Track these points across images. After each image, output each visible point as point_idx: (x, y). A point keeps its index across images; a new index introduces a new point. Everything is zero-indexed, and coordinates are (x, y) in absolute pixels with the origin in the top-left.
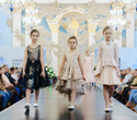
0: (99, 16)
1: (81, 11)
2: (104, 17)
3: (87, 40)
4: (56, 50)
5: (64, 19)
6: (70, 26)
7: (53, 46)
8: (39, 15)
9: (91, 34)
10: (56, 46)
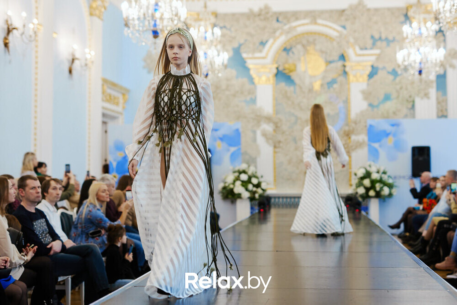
0: (375, 41)
1: (332, 29)
2: (388, 41)
3: (347, 102)
4: (268, 128)
5: (287, 50)
6: (301, 67)
7: (259, 118)
8: (223, 43)
9: (357, 86)
10: (268, 119)
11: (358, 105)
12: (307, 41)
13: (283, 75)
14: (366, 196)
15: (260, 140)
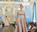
0: (16, 7)
1: (11, 6)
2: (17, 7)
3: (13, 13)
4: (4, 16)
5: (6, 8)
6: (8, 10)
7: (3, 15)
9: (14, 12)
10: (4, 15)
11: (14, 14)
12: (9, 7)
13: (6, 10)
14: (15, 24)
15: (3, 17)
